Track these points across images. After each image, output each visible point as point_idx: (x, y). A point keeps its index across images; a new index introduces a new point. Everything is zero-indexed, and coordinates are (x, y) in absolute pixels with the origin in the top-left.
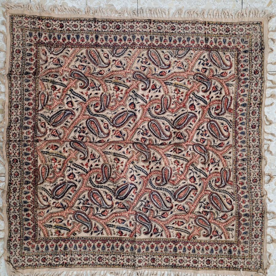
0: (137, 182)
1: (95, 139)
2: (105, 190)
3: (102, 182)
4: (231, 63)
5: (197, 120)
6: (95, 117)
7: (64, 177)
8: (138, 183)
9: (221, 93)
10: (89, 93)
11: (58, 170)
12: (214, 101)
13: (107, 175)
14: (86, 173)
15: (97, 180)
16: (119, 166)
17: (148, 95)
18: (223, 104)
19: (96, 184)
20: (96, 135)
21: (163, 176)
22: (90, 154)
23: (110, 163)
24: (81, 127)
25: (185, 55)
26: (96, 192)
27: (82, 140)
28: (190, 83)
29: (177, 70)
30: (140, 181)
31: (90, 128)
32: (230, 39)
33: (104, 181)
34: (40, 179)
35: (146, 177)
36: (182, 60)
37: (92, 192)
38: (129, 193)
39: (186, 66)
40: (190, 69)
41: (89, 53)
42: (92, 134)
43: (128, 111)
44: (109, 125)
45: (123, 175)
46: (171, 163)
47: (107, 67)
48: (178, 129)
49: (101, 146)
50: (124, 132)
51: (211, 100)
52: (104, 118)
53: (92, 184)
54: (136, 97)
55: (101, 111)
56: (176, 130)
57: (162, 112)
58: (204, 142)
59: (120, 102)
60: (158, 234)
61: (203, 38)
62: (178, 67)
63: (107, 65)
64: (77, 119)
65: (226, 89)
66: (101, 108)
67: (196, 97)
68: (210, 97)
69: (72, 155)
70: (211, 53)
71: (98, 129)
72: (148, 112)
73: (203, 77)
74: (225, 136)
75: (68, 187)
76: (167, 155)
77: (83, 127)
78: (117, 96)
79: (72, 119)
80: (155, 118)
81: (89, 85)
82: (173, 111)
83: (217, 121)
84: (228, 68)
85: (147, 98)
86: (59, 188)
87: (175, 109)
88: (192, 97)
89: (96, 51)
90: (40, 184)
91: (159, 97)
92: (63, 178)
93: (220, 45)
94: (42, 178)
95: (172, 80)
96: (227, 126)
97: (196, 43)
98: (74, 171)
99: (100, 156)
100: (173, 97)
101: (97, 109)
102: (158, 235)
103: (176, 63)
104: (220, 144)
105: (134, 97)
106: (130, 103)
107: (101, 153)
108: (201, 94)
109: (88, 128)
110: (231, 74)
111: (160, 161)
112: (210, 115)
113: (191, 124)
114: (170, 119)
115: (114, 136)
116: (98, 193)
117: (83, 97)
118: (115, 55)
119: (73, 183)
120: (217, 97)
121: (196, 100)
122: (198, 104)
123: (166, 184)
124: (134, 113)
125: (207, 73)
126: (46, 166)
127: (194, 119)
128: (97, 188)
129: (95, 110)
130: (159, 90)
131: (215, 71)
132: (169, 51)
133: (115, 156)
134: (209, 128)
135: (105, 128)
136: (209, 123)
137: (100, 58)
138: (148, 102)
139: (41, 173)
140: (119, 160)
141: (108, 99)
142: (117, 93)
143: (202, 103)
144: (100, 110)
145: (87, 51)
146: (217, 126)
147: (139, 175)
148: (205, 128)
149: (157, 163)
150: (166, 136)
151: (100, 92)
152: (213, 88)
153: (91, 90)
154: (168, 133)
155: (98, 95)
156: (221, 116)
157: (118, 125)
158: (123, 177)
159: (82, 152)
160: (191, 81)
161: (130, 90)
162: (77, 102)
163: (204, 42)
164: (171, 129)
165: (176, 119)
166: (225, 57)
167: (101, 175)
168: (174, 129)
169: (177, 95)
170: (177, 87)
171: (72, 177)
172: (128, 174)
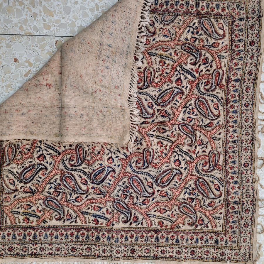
0: (115, 165)
2: (79, 173)
3: (76, 165)
4: (224, 31)
5: (184, 97)
7: (33, 158)
8: (116, 166)
9: (211, 66)
11: (26, 151)
12: (204, 75)
13: (82, 158)
14: (58, 154)
15: (71, 162)
16: (95, 147)
18: (213, 79)
19: (69, 167)
21: (145, 159)
25: (172, 21)
26: (69, 175)
28: (177, 54)
29: (162, 38)
30: (119, 163)
32: (223, 4)
33: (79, 164)
34: (6, 160)
35: (125, 160)
36: (169, 27)
37: (64, 175)
38: (106, 177)
39: (173, 35)
40: (178, 38)
45: (99, 157)
46: (153, 144)
48: (162, 106)
51: (201, 74)
53: (64, 166)
56: (160, 108)
57: (145, 87)
58: (191, 121)
60: (138, 222)
61: (194, 2)
62: (164, 35)
65: (218, 62)
67: (183, 70)
68: (199, 71)
70: (202, 20)
73: (191, 47)
74: (214, 115)
75: (37, 170)
76: (149, 135)
80: (137, 93)
82: (157, 86)
83: (207, 98)
84: (220, 37)
86: (27, 170)
87: (160, 84)
88: (178, 70)
90: (6, 166)
91: (142, 70)
92: (32, 160)
93: (212, 11)
94: (8, 160)
95: (156, 50)
96: (217, 104)
97: (185, 7)
98: (45, 152)
100: (158, 70)
102: (139, 224)
103: (162, 30)
104: (210, 123)
108: (189, 67)
110: (223, 44)
111: (141, 141)
112: (198, 91)
113: (176, 101)
114: (154, 95)
116: (71, 177)
119: (43, 165)
120: (208, 70)
121: (183, 74)
122: (186, 78)
123: (147, 167)
125: (196, 43)
126: (13, 146)
127: (180, 96)
128: (70, 172)
130: (142, 61)
131: (206, 41)
132: (154, 16)
134: (197, 106)
136: (197, 101)
139: (7, 154)
143: (190, 77)
146: (206, 103)
147: (117, 157)
148: (193, 106)
149: (138, 144)
150: (148, 114)
152: (203, 60)
154: (151, 111)
156: (211, 93)
158: (100, 159)
160: (178, 51)
163: (195, 7)
164: (155, 106)
165: (160, 94)
166: (217, 25)
167: (75, 156)
168: (158, 106)
169: (162, 67)
170: (162, 58)
171: (43, 159)
172: (105, 156)
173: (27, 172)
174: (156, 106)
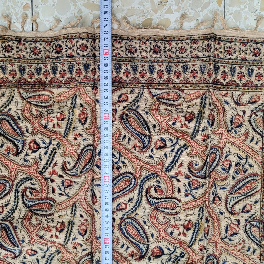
0: (25, 258)
1: (97, 188)
2: (12, 203)
3: (24, 199)
6: (138, 187)
7: (33, 134)
8: (24, 260)
10: (181, 178)
11: (44, 123)
13: (35, 208)
14: (41, 171)
15: (28, 190)
16: (50, 231)
19: (21, 187)
22: (73, 179)
23: (56, 215)
24: (120, 164)
26: (8, 188)
31: (117, 179)
33: (27, 202)
34: (29, 92)
37: (8, 182)
41: (252, 178)
43: (148, 245)
44: (124, 212)
45: (35, 238)
47: (227, 210)
49: (85, 199)
52: (137, 203)
53: (22, 181)
54: (172, 260)
55: (149, 198)
59: (165, 231)
63: (230, 209)
64: (135, 156)
66: (153, 198)
69: (71, 148)
75: (15, 141)
77: (120, 167)
78: (174, 227)
79: (134, 147)
81: (195, 178)
86: (13, 125)
89: (255, 190)
90: (20, 93)
92: (30, 131)
94: (29, 95)
98: (43, 151)
99: (69, 196)
101: (152, 192)
105: (173, 256)
106: (163, 247)
107: (74, 200)
109: (119, 176)
116: (6, 192)
117: (173, 167)
118: (249, 225)
119: (23, 149)
124: (145, 254)
126: (51, 102)
128: (14, 190)
129: (150, 188)
133: (69, 224)
135: (119, 204)
137: (244, 197)
139: (38, 93)
140: (61, 231)
141: (170, 211)
142: (179, 226)
144: (150, 196)
145: (256, 175)
151: (181, 196)
153: (186, 181)
155: (176, 192)
157: (123, 227)
158: (32, 238)
159: (75, 167)
161: (185, 249)
162: (164, 157)
167: (37, 197)
171: (33, 148)
172: (37, 246)
173: (11, 125)
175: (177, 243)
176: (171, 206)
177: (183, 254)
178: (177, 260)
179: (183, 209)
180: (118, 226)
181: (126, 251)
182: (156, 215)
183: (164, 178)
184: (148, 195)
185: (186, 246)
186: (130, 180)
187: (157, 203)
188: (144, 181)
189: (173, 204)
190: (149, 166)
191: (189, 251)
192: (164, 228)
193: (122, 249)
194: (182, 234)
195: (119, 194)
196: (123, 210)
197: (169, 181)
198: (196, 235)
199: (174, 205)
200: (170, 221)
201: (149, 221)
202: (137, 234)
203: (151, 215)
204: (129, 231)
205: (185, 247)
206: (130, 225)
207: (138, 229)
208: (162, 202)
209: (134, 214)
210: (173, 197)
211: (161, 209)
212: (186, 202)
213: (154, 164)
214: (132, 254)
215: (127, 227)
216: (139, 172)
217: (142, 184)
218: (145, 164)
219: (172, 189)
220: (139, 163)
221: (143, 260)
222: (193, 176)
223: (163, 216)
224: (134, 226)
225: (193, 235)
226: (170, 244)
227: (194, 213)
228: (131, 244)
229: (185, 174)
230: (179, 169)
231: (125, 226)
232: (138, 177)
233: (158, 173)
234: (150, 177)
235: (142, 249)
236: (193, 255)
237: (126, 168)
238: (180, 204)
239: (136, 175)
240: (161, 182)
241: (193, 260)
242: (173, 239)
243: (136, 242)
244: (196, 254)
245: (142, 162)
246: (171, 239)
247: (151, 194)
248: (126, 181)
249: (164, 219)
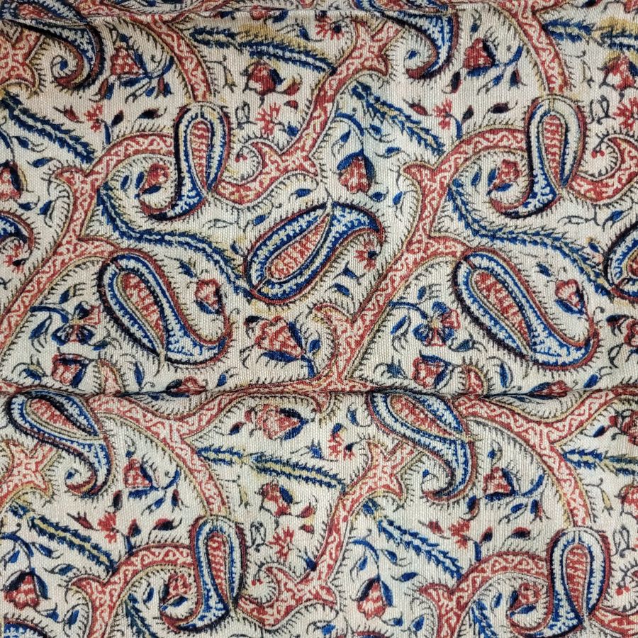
0: (399, 622)
1: (148, 378)
3: (199, 624)
6: (146, 247)
8: (406, 625)
10: (109, 110)
13: (225, 586)
14: (107, 569)
15: (171, 611)
16: (289, 534)
17: (449, 105)
19: (161, 634)
20: (153, 351)
21: (559, 587)
22: (121, 462)
23: (240, 515)
24: (70, 306)
27: (76, 380)
30: (418, 611)
31: (119, 314)
33: (210, 617)
35: (451, 592)
42: (128, 347)
43: (335, 204)
44: (227, 289)
45: (314, 585)
46: (599, 505)
49: (182, 419)
50: (313, 328)
52: (197, 249)
53: (139, 632)
54: (377, 122)
55: (178, 210)
56: (622, 307)
57: (534, 203)
59: (284, 152)
64: (45, 261)
66: (178, 195)
69: (22, 469)
71: (163, 316)
72: (450, 205)
76: (576, 458)
77: (79, 307)
78: (268, 123)
79: (18, 264)
80: (493, 237)
81: (108, 64)
82: (600, 196)
85: (444, 125)
87: (614, 183)
91: (515, 116)
98: (40, 563)
99: (177, 474)
100: (598, 110)
101: (158, 199)
105: (365, 123)
106: (340, 158)
107: (186, 454)
109: (109, 310)
111: (536, 496)
114: (584, 242)
115: (257, 352)
117: (77, 139)
119: (35, 629)
123: (572, 629)
124: (367, 213)
129: (145, 208)
130: (510, 69)
133: (265, 470)
135: (202, 306)
138: (447, 149)
140: (287, 497)
141: (218, 140)
142: (266, 107)
144: (173, 207)
147: (408, 576)
149: (517, 508)
150: (565, 342)
151: (169, 106)
153: (120, 93)
154: (576, 327)
155: (157, 122)
157: (277, 290)
158: (317, 596)
159: (80, 455)
161: (342, 83)
162: (44, 169)
164: (595, 301)
165: (622, 237)
167: (191, 580)
168: (611, 299)
169: (622, 96)
170: (621, 45)
171: (32, 596)
172: (344, 580)
174: (604, 300)
175: (325, 110)
176: (201, 137)
177: (360, 90)
178: (378, 106)
179: (211, 98)
180: (272, 308)
181: (358, 278)
182: (233, 185)
183: (112, 163)
184: (171, 213)
185: (333, 82)
186: (123, 273)
187: (193, 182)
188: (124, 229)
189: (196, 132)
190: (77, 215)
191: (348, 69)
192: (275, 157)
193: (352, 290)
194: (292, 98)
195: (166, 306)
196: (222, 292)
197: (122, 148)
198: (292, 51)
199: (199, 129)
200: (250, 138)
201: (253, 208)
202: (300, 242)
203: (234, 201)
204: (291, 271)
205: (335, 84)
206: (270, 268)
207: (282, 240)
208: (189, 167)
209: (233, 255)
210: (171, 131)
211: (213, 171)
212: (188, 91)
213: (68, 197)
214: (366, 255)
215: (277, 276)
216: (96, 247)
217: (133, 234)
218: (72, 226)
219: (146, 136)
220: (68, 246)
221: (381, 219)
222: (101, 73)
223: (237, 160)
224: (272, 253)
225: (295, 61)
226: (326, 135)
227: (220, 63)
228: (335, 261)
229: (97, 98)
230: (83, 118)
231: (273, 284)
232: (111, 248)
233: (97, 184)
234: (110, 209)
235: (349, 225)
236: (361, 55)
237: (83, 286)
238: (195, 109)
239: (106, 254)
240: (127, 173)
241: (377, 57)
242: (308, 124)
243: (328, 244)
244: (355, 48)
245: (64, 236)
246: (311, 130)
247: (164, 204)
248: (125, 287)
249: (245, 158)
